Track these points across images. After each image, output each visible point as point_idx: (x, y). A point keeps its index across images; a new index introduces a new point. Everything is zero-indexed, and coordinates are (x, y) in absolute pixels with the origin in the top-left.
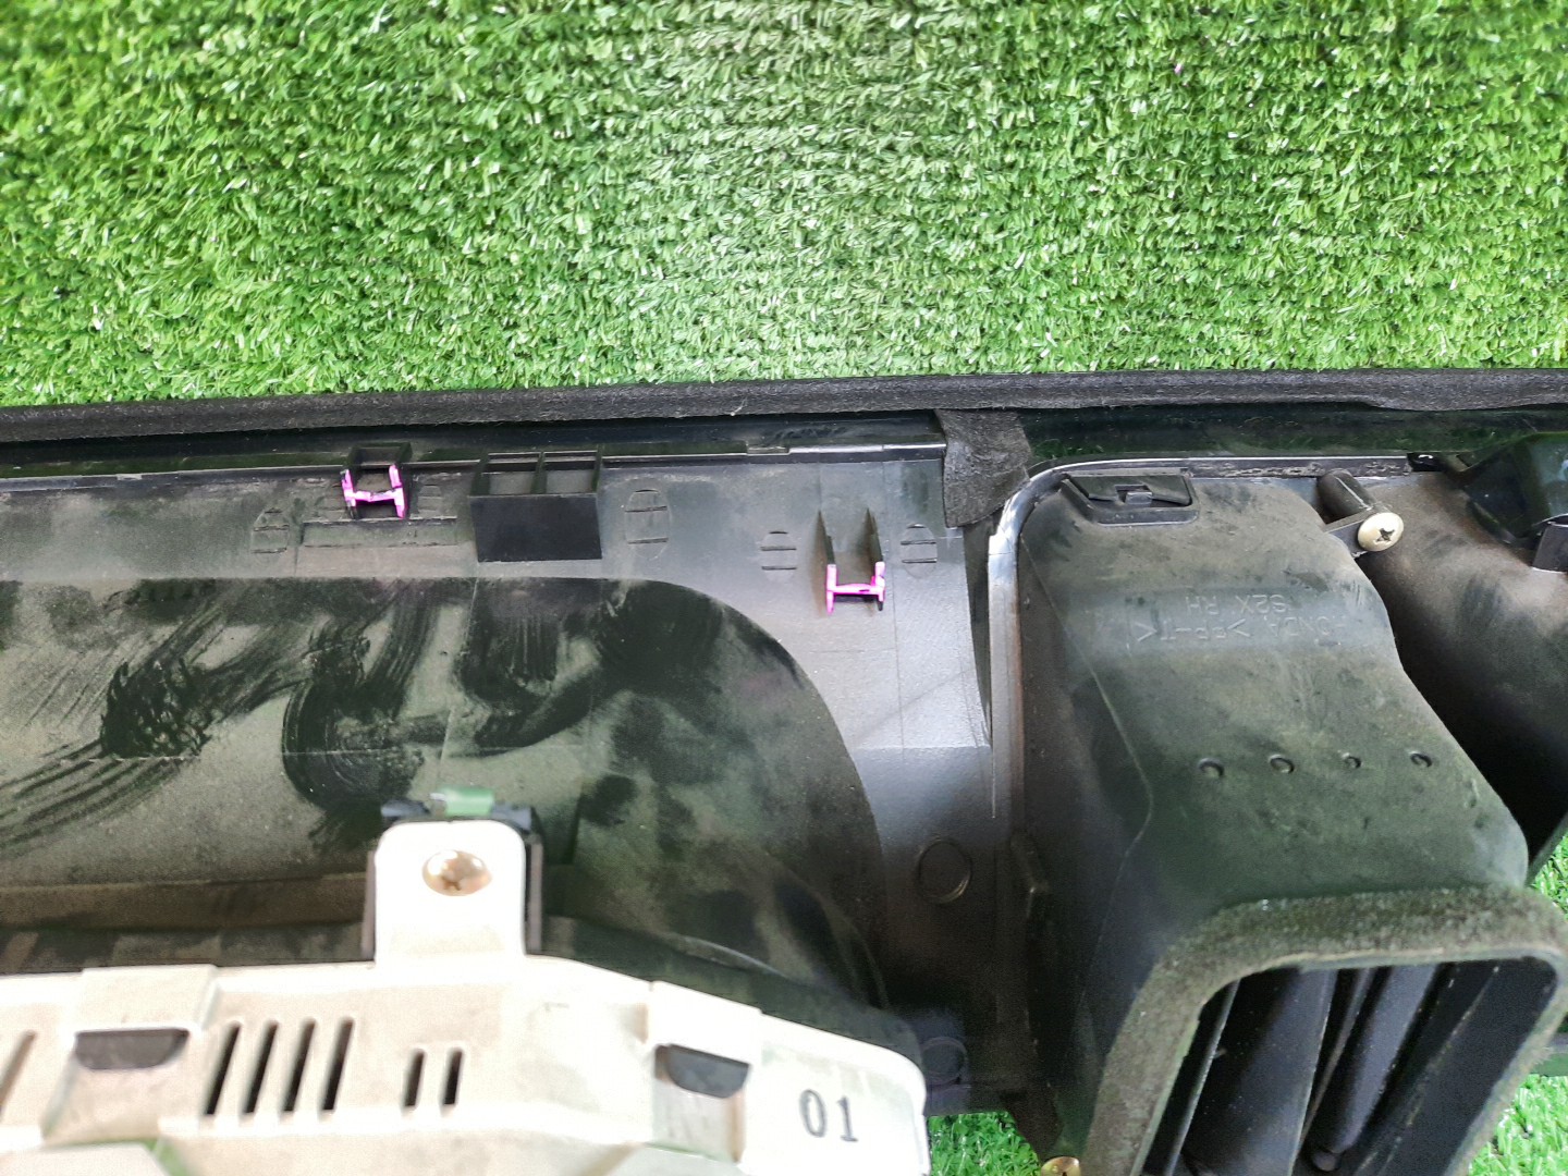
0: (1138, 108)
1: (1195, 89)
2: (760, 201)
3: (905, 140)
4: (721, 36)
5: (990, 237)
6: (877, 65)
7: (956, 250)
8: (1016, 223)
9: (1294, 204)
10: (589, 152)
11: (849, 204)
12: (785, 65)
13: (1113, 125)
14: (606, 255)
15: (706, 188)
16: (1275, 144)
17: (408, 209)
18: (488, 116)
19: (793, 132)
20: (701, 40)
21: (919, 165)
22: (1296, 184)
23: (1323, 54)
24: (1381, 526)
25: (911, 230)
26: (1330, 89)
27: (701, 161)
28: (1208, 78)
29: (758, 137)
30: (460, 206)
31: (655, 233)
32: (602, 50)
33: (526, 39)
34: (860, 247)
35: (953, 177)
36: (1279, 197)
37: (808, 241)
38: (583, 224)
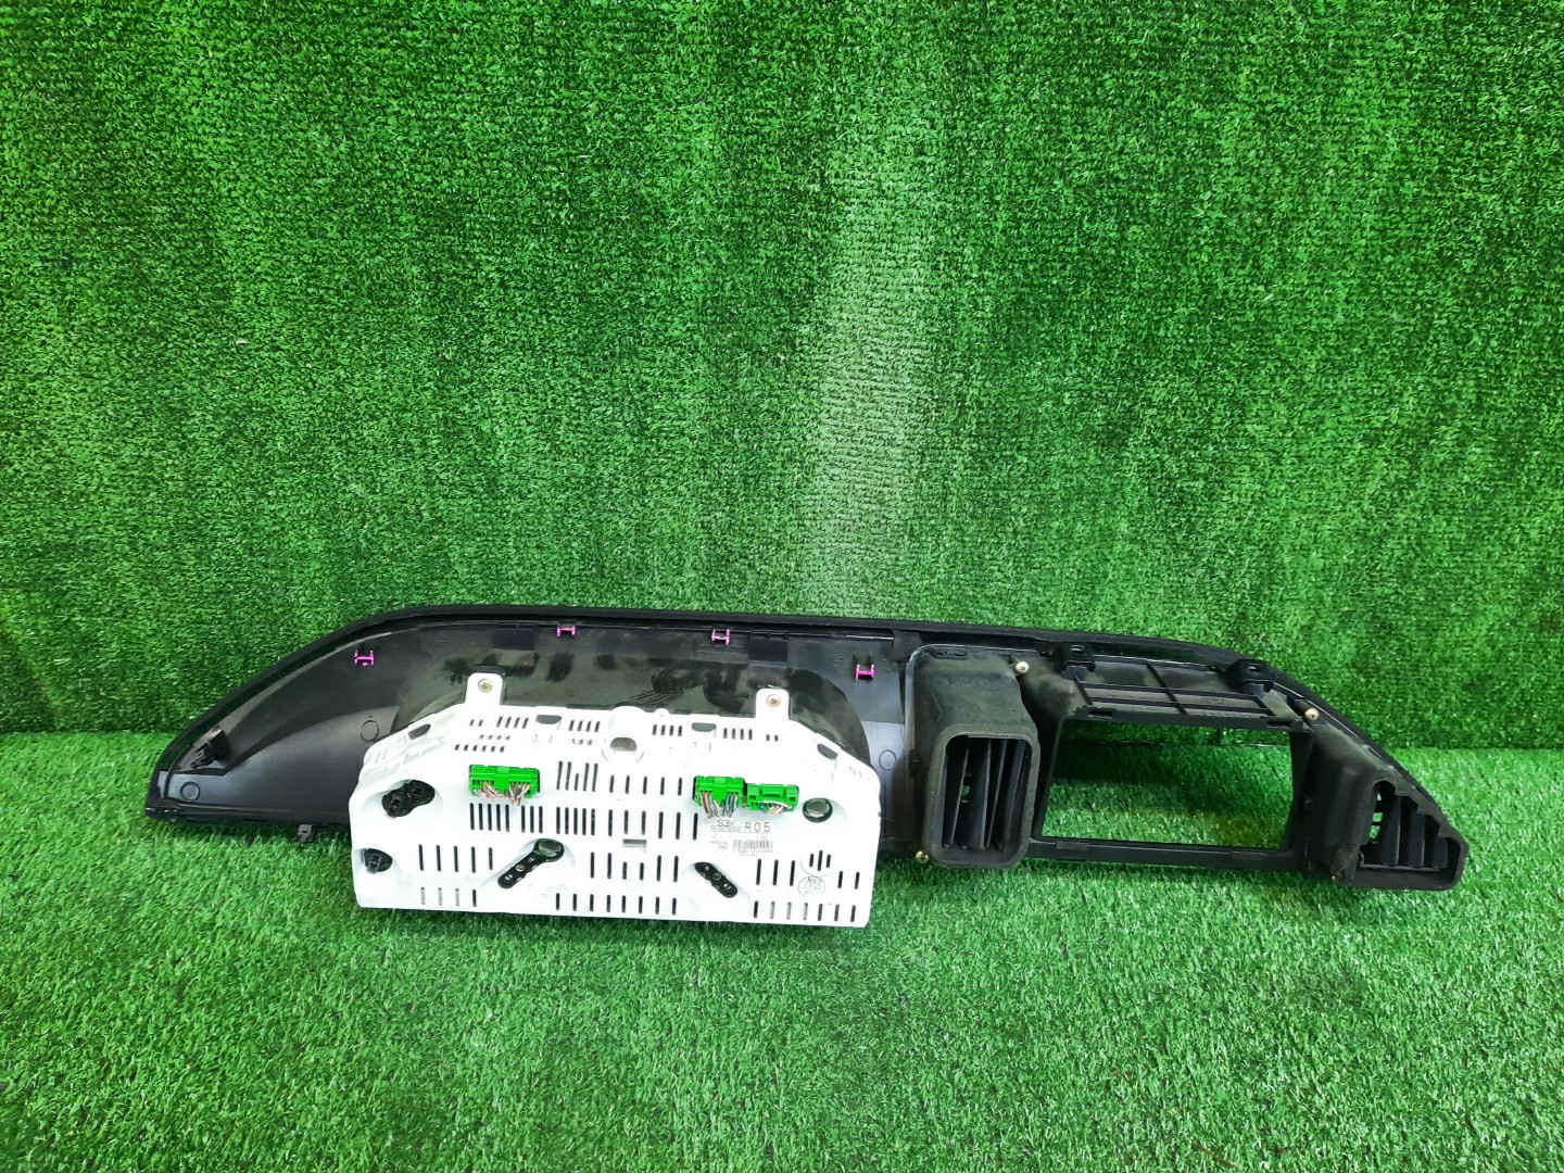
0: (948, 545)
1: (963, 541)
2: (842, 562)
3: (884, 549)
4: (838, 521)
5: (908, 577)
6: (877, 530)
7: (898, 580)
8: (915, 573)
9: (996, 573)
10: (799, 546)
11: (867, 565)
12: (853, 529)
13: (941, 549)
14: (797, 574)
15: (828, 557)
16: (988, 557)
17: (746, 558)
18: (776, 536)
19: (854, 545)
20: (832, 522)
21: (887, 556)
22: (996, 568)
23: (996, 535)
24: (1022, 666)
25: (885, 573)
26: (999, 544)
27: (827, 550)
28: (967, 539)
29: (844, 545)
30: (761, 557)
31: (812, 568)
32: (807, 523)
33: (791, 519)
34: (870, 576)
35: (897, 559)
36: (992, 571)
37: (855, 574)
38: (793, 565)
